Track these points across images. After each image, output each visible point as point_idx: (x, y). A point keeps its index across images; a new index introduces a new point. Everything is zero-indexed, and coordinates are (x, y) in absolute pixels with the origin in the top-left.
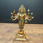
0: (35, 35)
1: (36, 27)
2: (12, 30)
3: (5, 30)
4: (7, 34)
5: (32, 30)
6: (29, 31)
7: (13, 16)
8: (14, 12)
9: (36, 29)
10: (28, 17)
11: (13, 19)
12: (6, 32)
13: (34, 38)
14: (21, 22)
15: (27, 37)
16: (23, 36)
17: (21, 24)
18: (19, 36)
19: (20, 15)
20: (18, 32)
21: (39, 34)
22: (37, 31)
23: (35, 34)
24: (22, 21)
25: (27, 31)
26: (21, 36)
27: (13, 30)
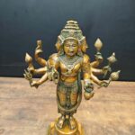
1: (119, 96)
3: (6, 109)
4: (11, 132)
6: (95, 112)
8: (38, 51)
9: (121, 102)
10: (95, 70)
22: (125, 114)
23: (121, 128)
27: (34, 107)
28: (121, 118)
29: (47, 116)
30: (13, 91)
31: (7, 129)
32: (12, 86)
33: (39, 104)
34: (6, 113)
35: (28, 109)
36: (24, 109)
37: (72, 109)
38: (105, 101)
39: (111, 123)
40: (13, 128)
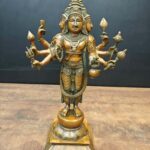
0: (131, 131)
4: (8, 129)
6: (103, 113)
7: (34, 47)
11: (36, 62)
12: (6, 118)
13: (125, 143)
14: (73, 75)
15: (95, 139)
16: (78, 138)
17: (73, 83)
18: (60, 137)
19: (67, 43)
20: (56, 120)
22: (136, 115)
23: (131, 127)
24: (74, 69)
25: (95, 113)
26: (72, 134)
27: (35, 108)
28: (131, 117)
29: (49, 116)
30: (12, 95)
31: (4, 127)
32: (11, 91)
33: (40, 106)
34: (3, 114)
35: (29, 110)
36: (23, 110)
37: (77, 95)
38: (113, 104)
39: (120, 122)
40: (11, 126)
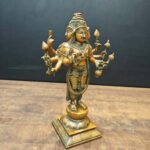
2: (40, 106)
5: (110, 108)
6: (99, 109)
21: (135, 123)
28: (124, 113)
32: (18, 87)
33: (45, 101)
35: (35, 104)
39: (114, 117)
